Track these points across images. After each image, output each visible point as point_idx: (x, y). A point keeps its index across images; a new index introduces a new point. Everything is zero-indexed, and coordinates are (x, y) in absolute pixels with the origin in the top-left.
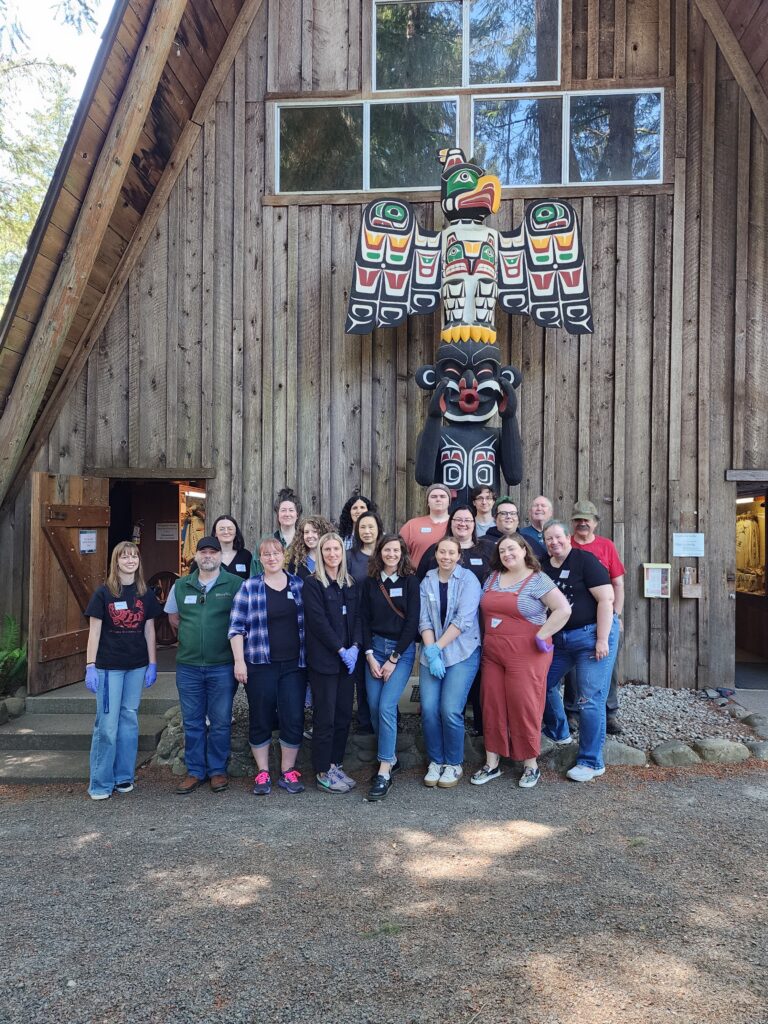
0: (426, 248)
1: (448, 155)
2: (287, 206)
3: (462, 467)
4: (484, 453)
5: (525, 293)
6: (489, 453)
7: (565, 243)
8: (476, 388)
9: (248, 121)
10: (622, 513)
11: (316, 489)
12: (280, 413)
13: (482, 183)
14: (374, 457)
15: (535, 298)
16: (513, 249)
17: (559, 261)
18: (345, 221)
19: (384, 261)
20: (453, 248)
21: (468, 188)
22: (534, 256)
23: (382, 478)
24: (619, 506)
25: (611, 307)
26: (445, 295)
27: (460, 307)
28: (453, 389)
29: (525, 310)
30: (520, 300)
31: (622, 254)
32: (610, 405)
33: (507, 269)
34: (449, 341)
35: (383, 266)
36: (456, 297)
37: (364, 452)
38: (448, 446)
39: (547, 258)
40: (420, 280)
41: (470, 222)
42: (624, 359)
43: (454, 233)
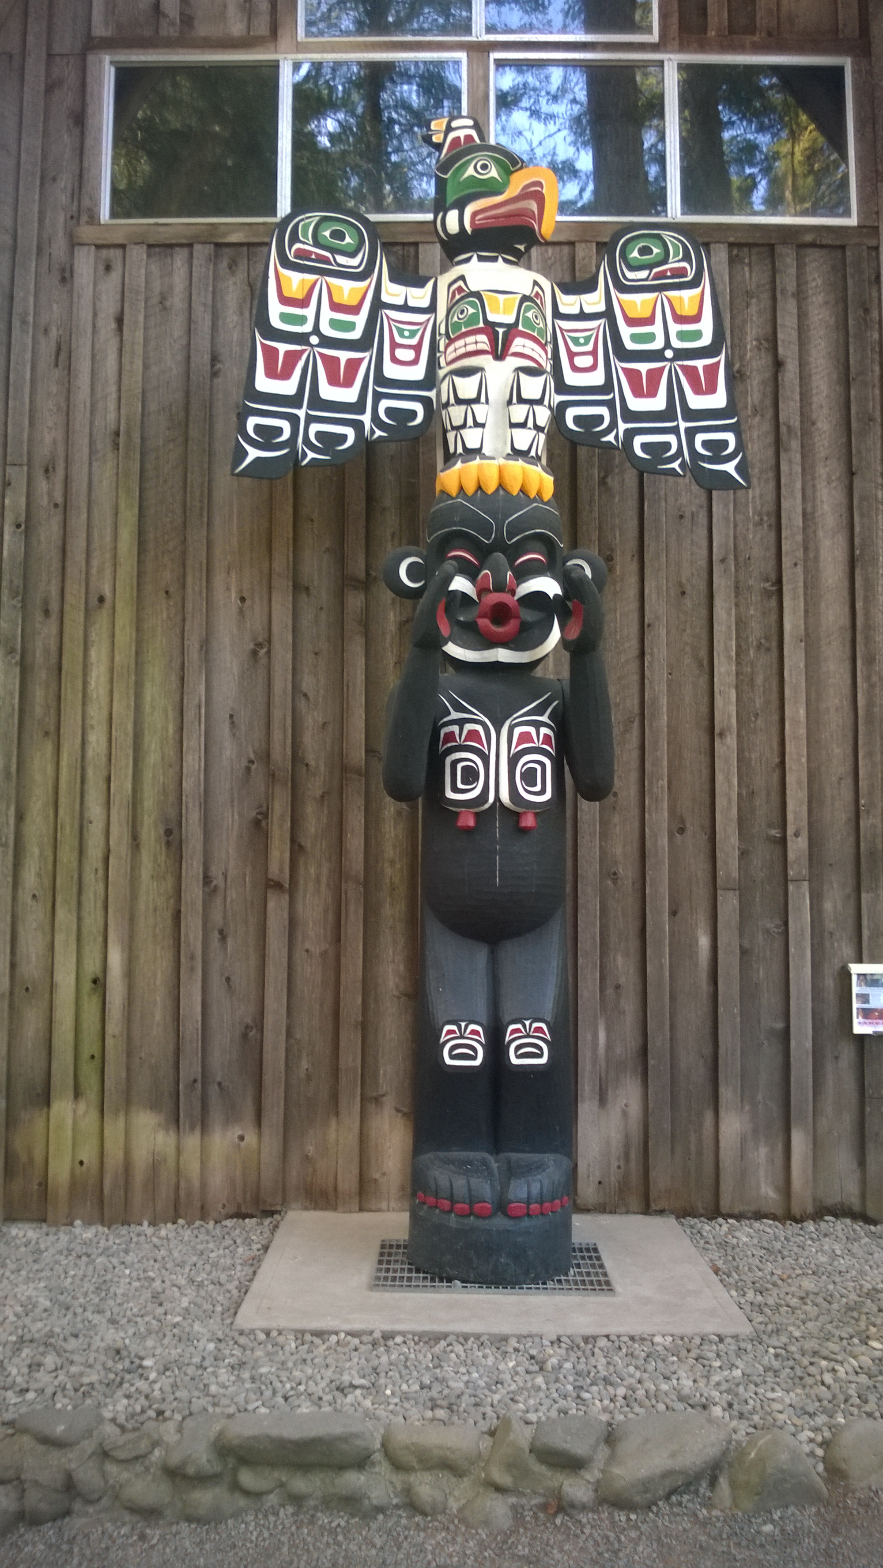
0: (405, 308)
1: (449, 129)
2: (123, 247)
3: (485, 759)
4: (532, 730)
5: (610, 405)
6: (544, 730)
7: (688, 309)
8: (513, 592)
9: (49, 89)
10: (805, 862)
11: (172, 813)
12: (98, 655)
13: (518, 183)
14: (296, 745)
15: (630, 415)
16: (582, 316)
17: (676, 343)
18: (241, 274)
19: (316, 330)
20: (462, 305)
21: (490, 189)
22: (626, 332)
23: (315, 787)
24: (798, 846)
25: (770, 452)
26: (444, 399)
27: (477, 425)
28: (464, 594)
29: (610, 438)
30: (601, 418)
31: (788, 350)
32: (774, 644)
33: (571, 355)
34: (454, 491)
35: (314, 340)
36: (468, 402)
37: (277, 735)
38: (455, 715)
39: (651, 337)
40: (391, 371)
41: (495, 259)
42: (800, 554)
43: (462, 278)
